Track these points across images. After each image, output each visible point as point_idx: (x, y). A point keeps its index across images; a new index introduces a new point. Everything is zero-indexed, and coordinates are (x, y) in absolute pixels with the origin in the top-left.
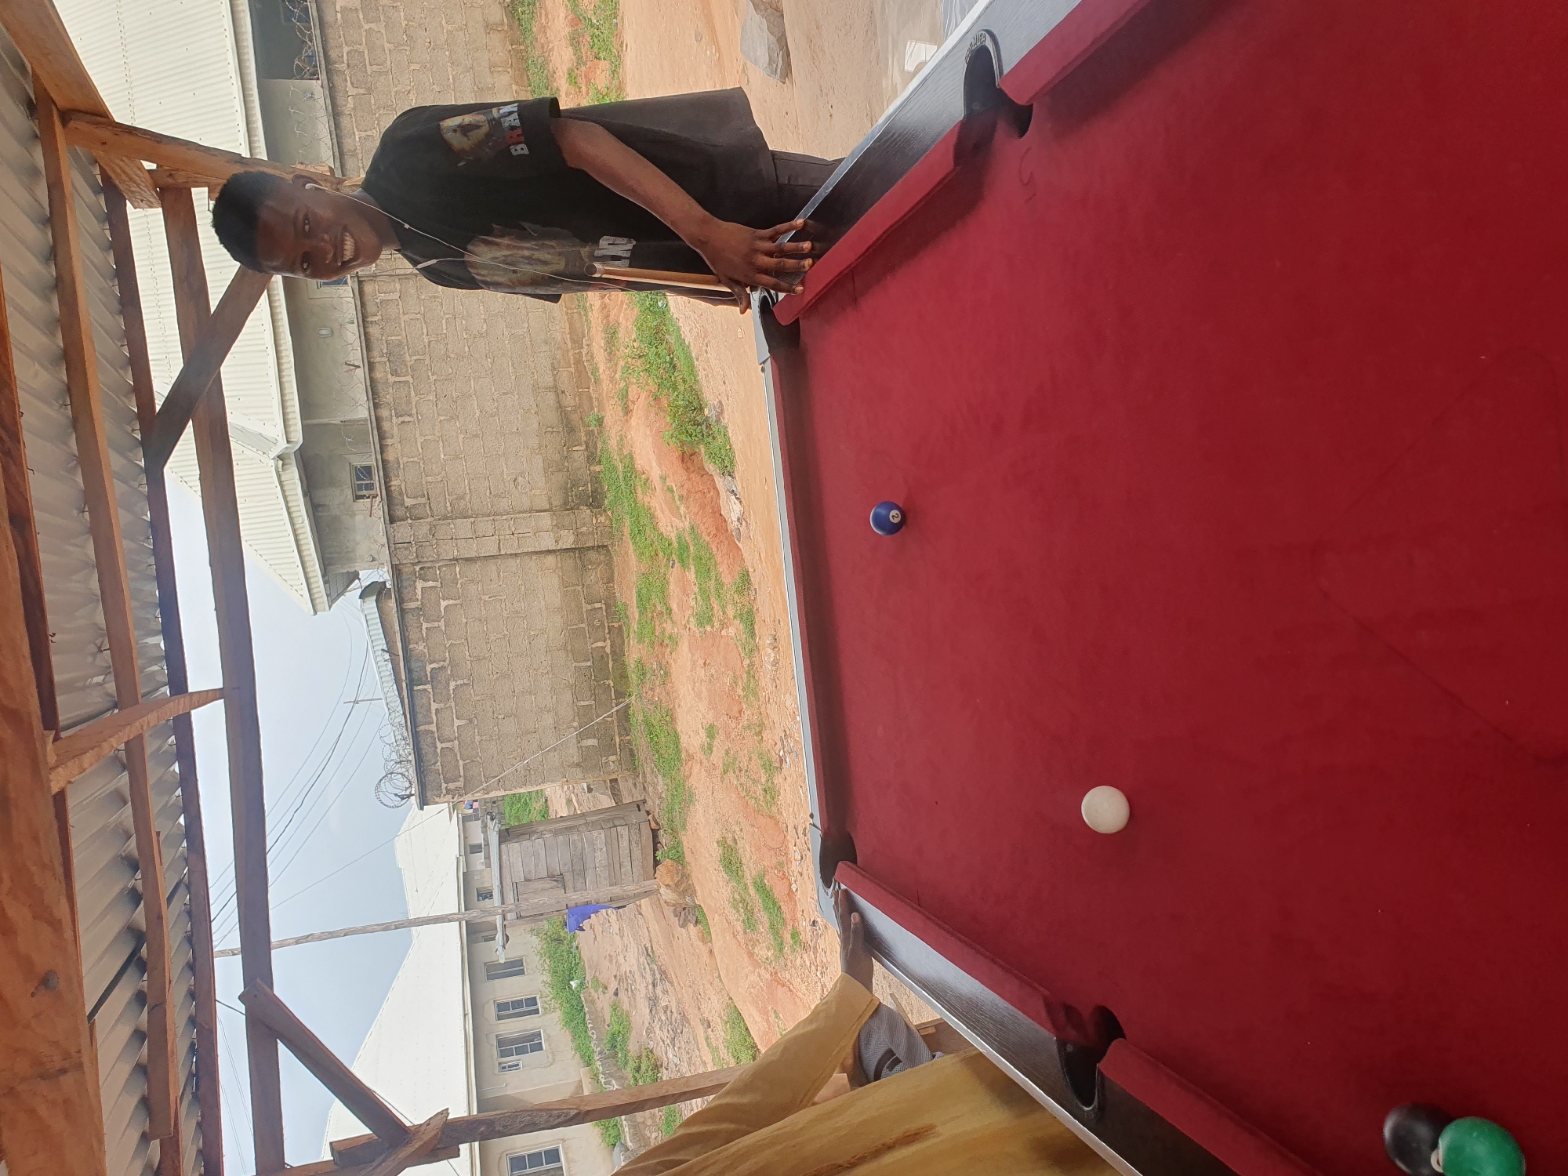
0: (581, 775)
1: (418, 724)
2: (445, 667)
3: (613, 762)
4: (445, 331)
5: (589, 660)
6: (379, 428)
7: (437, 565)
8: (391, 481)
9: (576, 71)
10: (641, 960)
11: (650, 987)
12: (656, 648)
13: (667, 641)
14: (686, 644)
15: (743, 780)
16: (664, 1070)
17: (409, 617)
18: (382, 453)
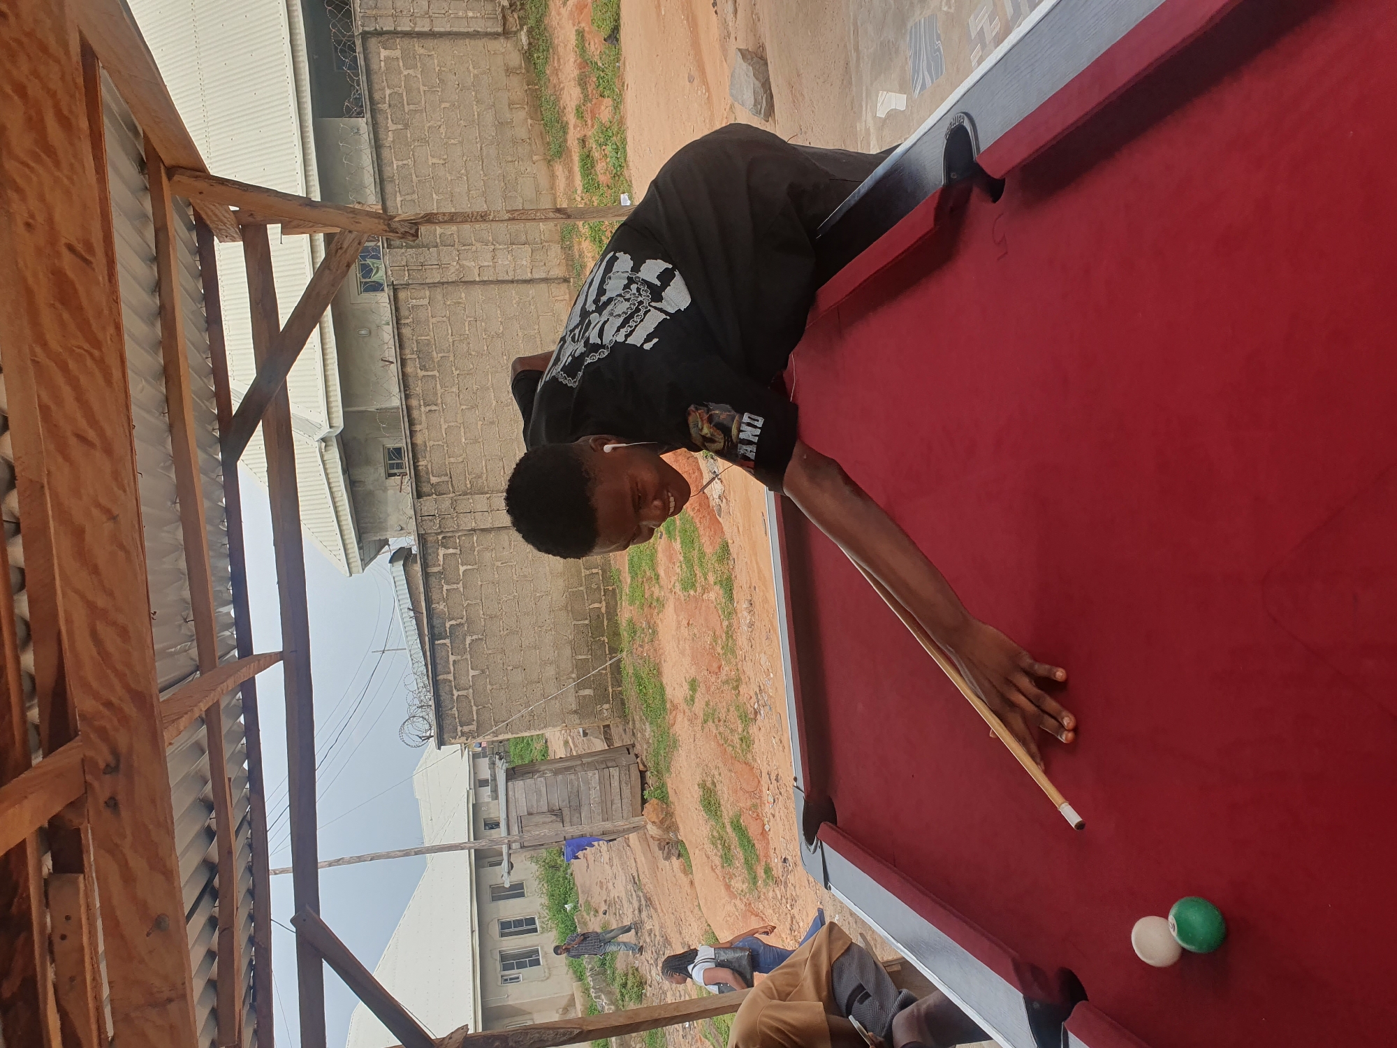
0: (578, 721)
1: (438, 674)
2: (462, 624)
3: (607, 710)
4: (467, 332)
5: (587, 619)
6: (409, 415)
7: (457, 535)
8: (418, 461)
9: (583, 107)
10: (628, 887)
11: (636, 912)
12: (645, 610)
13: (655, 604)
14: (672, 606)
15: (722, 729)
16: (648, 987)
17: (433, 581)
18: (411, 439)
